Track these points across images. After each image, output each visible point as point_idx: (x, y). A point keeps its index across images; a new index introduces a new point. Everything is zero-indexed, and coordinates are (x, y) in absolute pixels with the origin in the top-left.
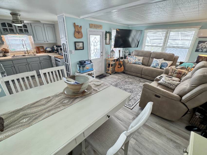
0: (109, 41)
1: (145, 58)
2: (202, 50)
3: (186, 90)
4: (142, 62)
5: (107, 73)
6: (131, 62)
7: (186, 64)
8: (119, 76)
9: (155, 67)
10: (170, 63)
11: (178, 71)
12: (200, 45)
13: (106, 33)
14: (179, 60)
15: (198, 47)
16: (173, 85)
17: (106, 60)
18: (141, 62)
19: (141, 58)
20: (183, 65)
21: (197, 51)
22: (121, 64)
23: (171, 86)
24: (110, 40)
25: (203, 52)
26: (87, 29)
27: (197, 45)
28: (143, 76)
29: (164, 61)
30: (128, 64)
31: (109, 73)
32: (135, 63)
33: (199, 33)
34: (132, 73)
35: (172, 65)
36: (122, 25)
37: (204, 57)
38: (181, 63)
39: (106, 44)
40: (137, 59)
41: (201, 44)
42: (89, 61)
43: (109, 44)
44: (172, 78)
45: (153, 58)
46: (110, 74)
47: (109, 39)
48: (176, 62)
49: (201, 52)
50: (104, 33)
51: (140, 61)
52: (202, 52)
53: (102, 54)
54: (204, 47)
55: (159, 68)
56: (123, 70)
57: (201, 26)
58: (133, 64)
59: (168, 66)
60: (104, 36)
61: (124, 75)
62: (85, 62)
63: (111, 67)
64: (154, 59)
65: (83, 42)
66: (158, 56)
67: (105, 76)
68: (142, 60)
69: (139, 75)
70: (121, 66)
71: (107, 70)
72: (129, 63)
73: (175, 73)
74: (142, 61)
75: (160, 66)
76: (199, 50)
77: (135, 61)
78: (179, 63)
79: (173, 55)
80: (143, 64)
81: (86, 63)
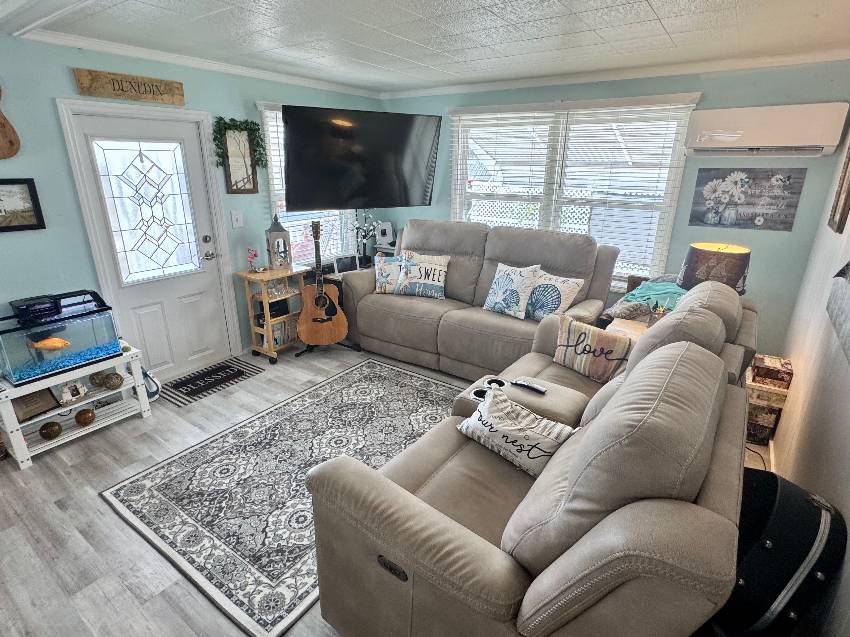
0: (254, 173)
1: (461, 259)
2: (717, 213)
3: (551, 533)
4: (442, 284)
5: (256, 354)
6: (389, 288)
7: (650, 288)
8: (319, 371)
9: (502, 313)
10: (570, 287)
11: (592, 340)
12: (707, 189)
13: (222, 128)
14: (621, 269)
15: (699, 198)
16: (534, 452)
17: (239, 282)
18: (436, 283)
19: (439, 263)
20: (638, 297)
21: (697, 219)
22: (332, 302)
23: (522, 459)
24: (253, 166)
25: (724, 225)
26: (54, 100)
27: (696, 192)
28: (445, 363)
29: (547, 279)
30: (374, 297)
31: (265, 356)
32: (408, 293)
33: (692, 131)
34: (391, 349)
35: (584, 297)
36: (334, 88)
37: (715, 254)
38: (634, 282)
39: (231, 189)
40: (415, 271)
41: (711, 185)
42: (89, 297)
43: (254, 190)
44: (542, 393)
45: (494, 261)
46: (273, 361)
47: (249, 162)
48: (609, 277)
49: (715, 225)
50: (208, 130)
51: (430, 282)
52: (720, 223)
53: (209, 248)
54: (726, 199)
55: (522, 315)
56: (345, 332)
57: (698, 95)
58: (399, 294)
59: (564, 304)
60: (210, 147)
61: (353, 359)
62: (56, 308)
63: (270, 322)
64: (501, 266)
65: (29, 183)
66: (519, 250)
67: (239, 374)
68: (443, 274)
69: (428, 358)
70: (331, 311)
71: (254, 337)
72: (378, 290)
73: (580, 349)
74: (442, 279)
75: (523, 304)
76: (704, 214)
77: (406, 282)
78: (625, 285)
79: (588, 241)
80: (449, 294)
81: (64, 310)
